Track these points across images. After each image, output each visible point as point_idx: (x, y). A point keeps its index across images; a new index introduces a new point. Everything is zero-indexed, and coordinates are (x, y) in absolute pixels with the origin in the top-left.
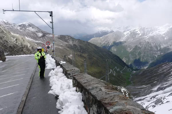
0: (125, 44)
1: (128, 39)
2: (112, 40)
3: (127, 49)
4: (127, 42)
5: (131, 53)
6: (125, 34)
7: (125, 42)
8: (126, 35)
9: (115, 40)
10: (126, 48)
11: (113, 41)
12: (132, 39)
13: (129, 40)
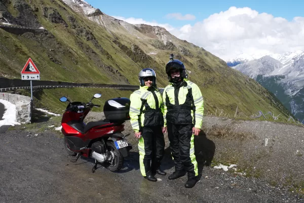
0: (283, 81)
1: (290, 72)
2: (255, 72)
3: (285, 91)
4: (286, 77)
5: (295, 98)
6: (284, 63)
7: (283, 77)
8: (284, 65)
9: (261, 73)
10: (284, 88)
11: (258, 74)
12: (298, 73)
13: (290, 75)
